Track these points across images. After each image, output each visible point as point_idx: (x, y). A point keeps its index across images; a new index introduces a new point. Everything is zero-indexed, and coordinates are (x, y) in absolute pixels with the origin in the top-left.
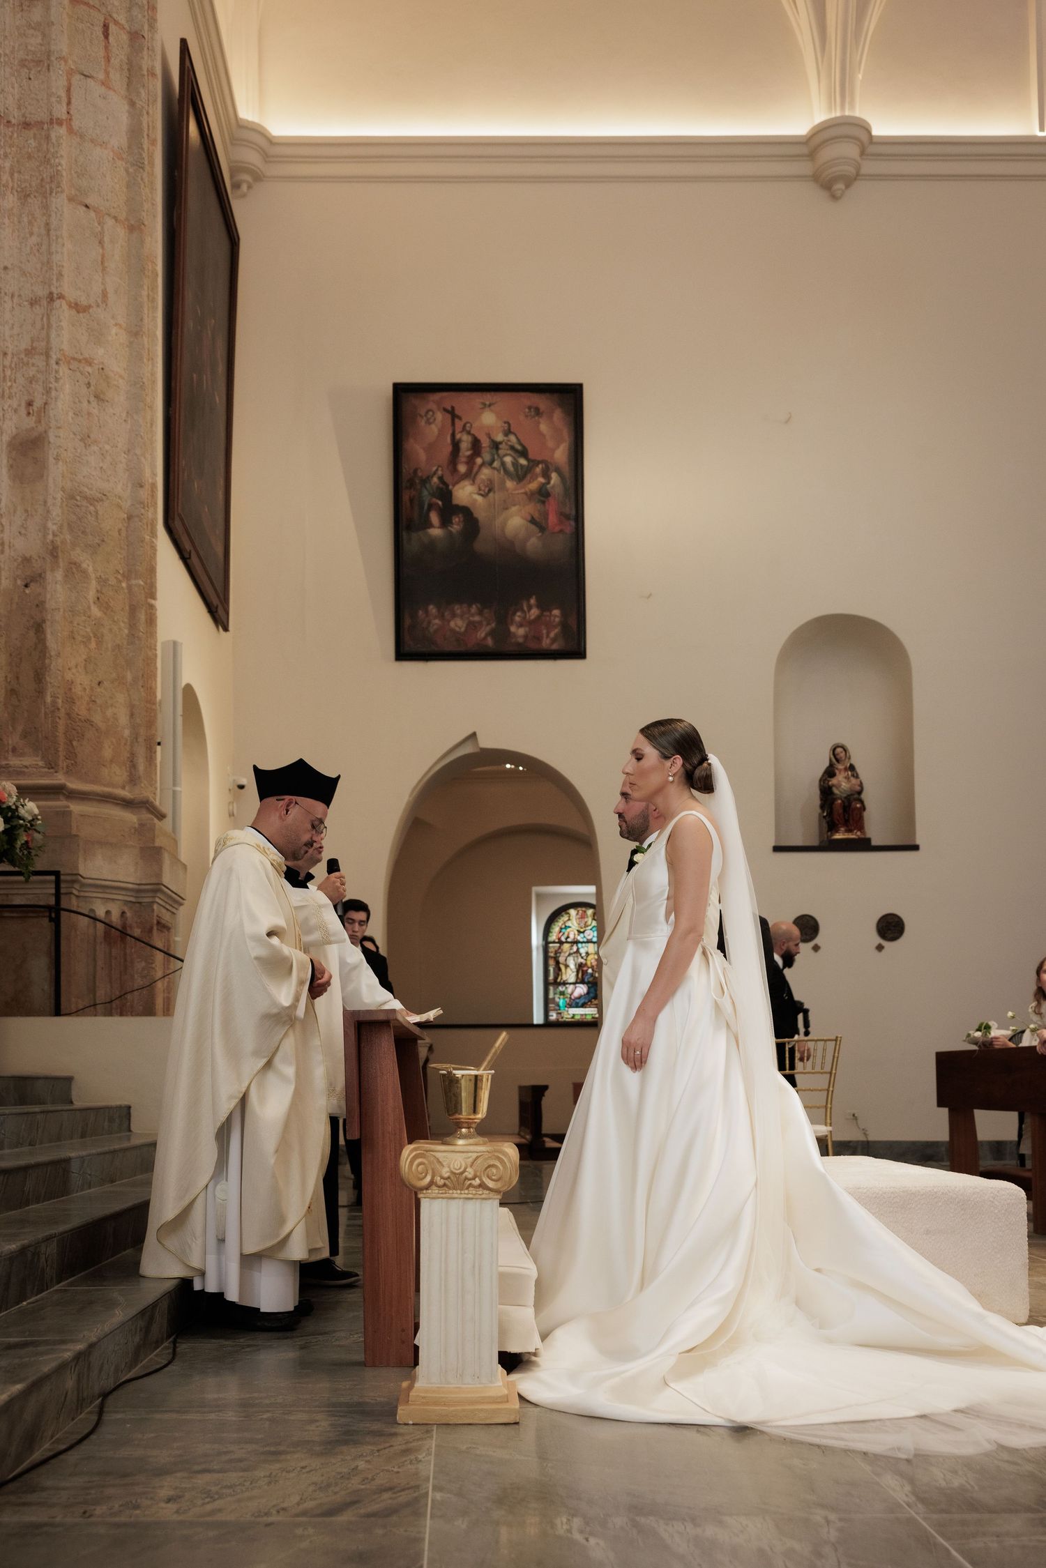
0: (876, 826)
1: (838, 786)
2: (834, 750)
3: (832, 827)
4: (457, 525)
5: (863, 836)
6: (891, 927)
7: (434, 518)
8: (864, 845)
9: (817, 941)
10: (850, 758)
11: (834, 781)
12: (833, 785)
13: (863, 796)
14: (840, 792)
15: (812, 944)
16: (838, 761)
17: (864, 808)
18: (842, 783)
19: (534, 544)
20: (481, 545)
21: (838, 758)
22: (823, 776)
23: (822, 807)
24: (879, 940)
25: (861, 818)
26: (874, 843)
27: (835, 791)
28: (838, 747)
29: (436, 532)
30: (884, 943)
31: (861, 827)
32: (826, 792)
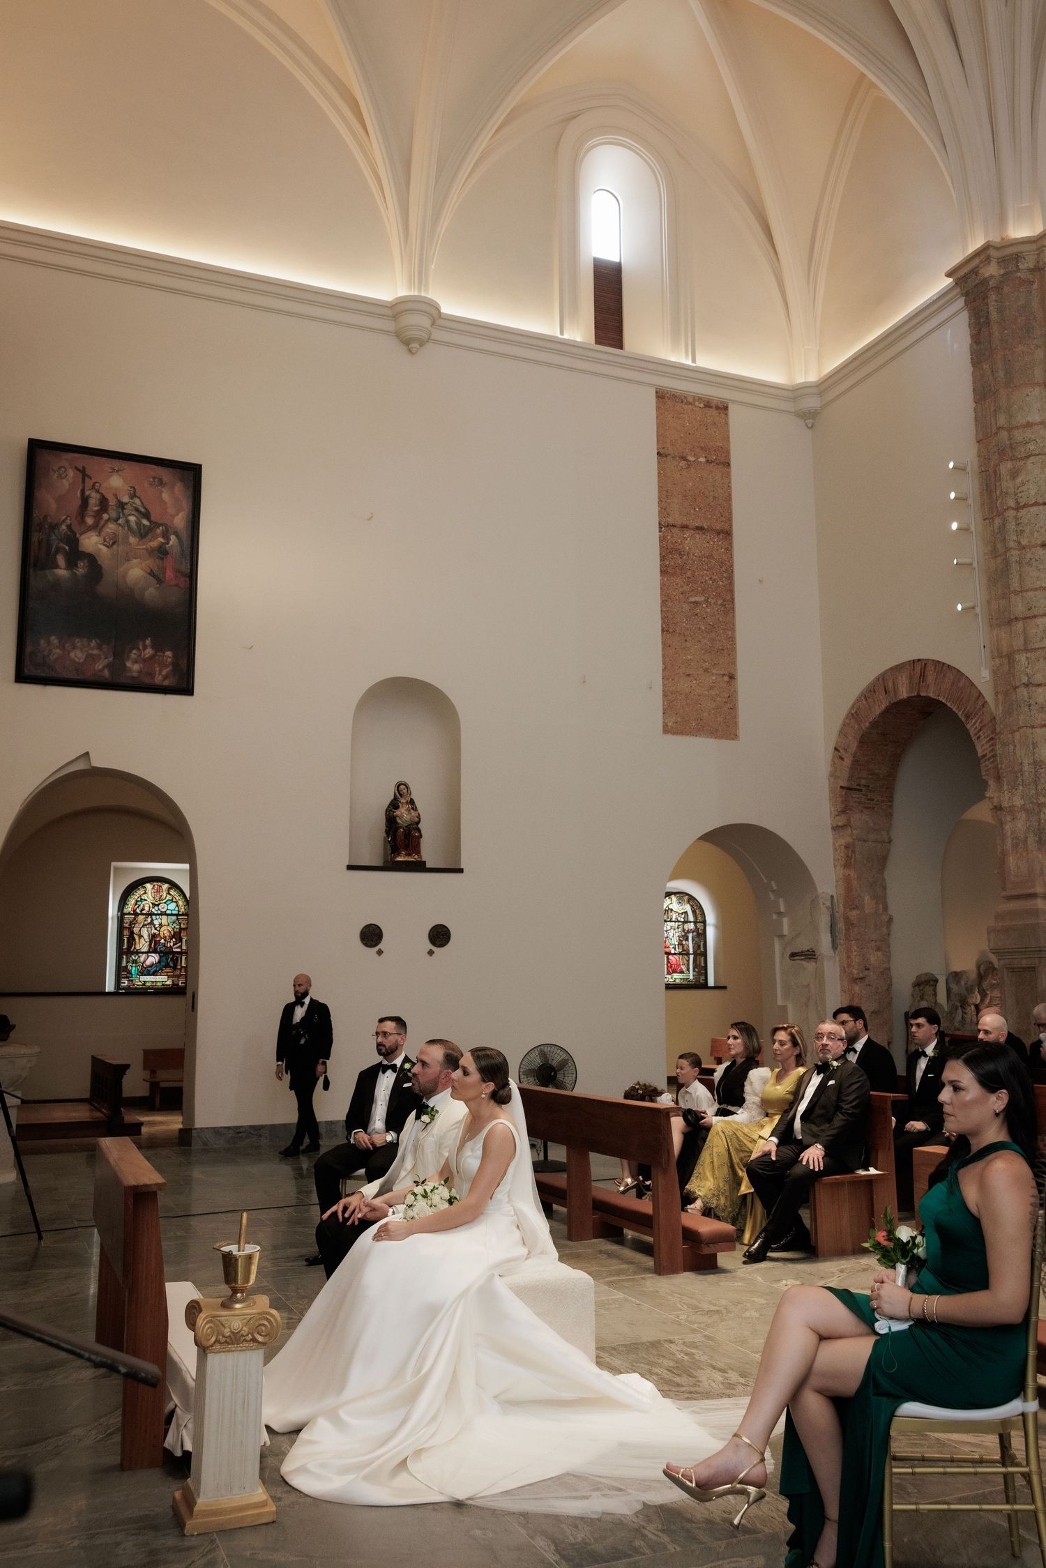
0: (429, 851)
1: (401, 817)
2: (399, 786)
3: (395, 850)
4: (82, 569)
5: (419, 859)
6: (440, 936)
7: (61, 560)
8: (420, 867)
9: (381, 946)
10: (410, 794)
11: (398, 813)
12: (397, 816)
13: (420, 826)
14: (403, 822)
15: (376, 949)
16: (401, 795)
17: (421, 836)
18: (403, 814)
19: (151, 593)
20: (103, 588)
21: (402, 790)
22: (389, 807)
23: (387, 832)
24: (431, 947)
25: (419, 844)
26: (428, 866)
27: (399, 821)
28: (404, 785)
29: (62, 572)
30: (434, 949)
31: (418, 852)
32: (391, 821)
